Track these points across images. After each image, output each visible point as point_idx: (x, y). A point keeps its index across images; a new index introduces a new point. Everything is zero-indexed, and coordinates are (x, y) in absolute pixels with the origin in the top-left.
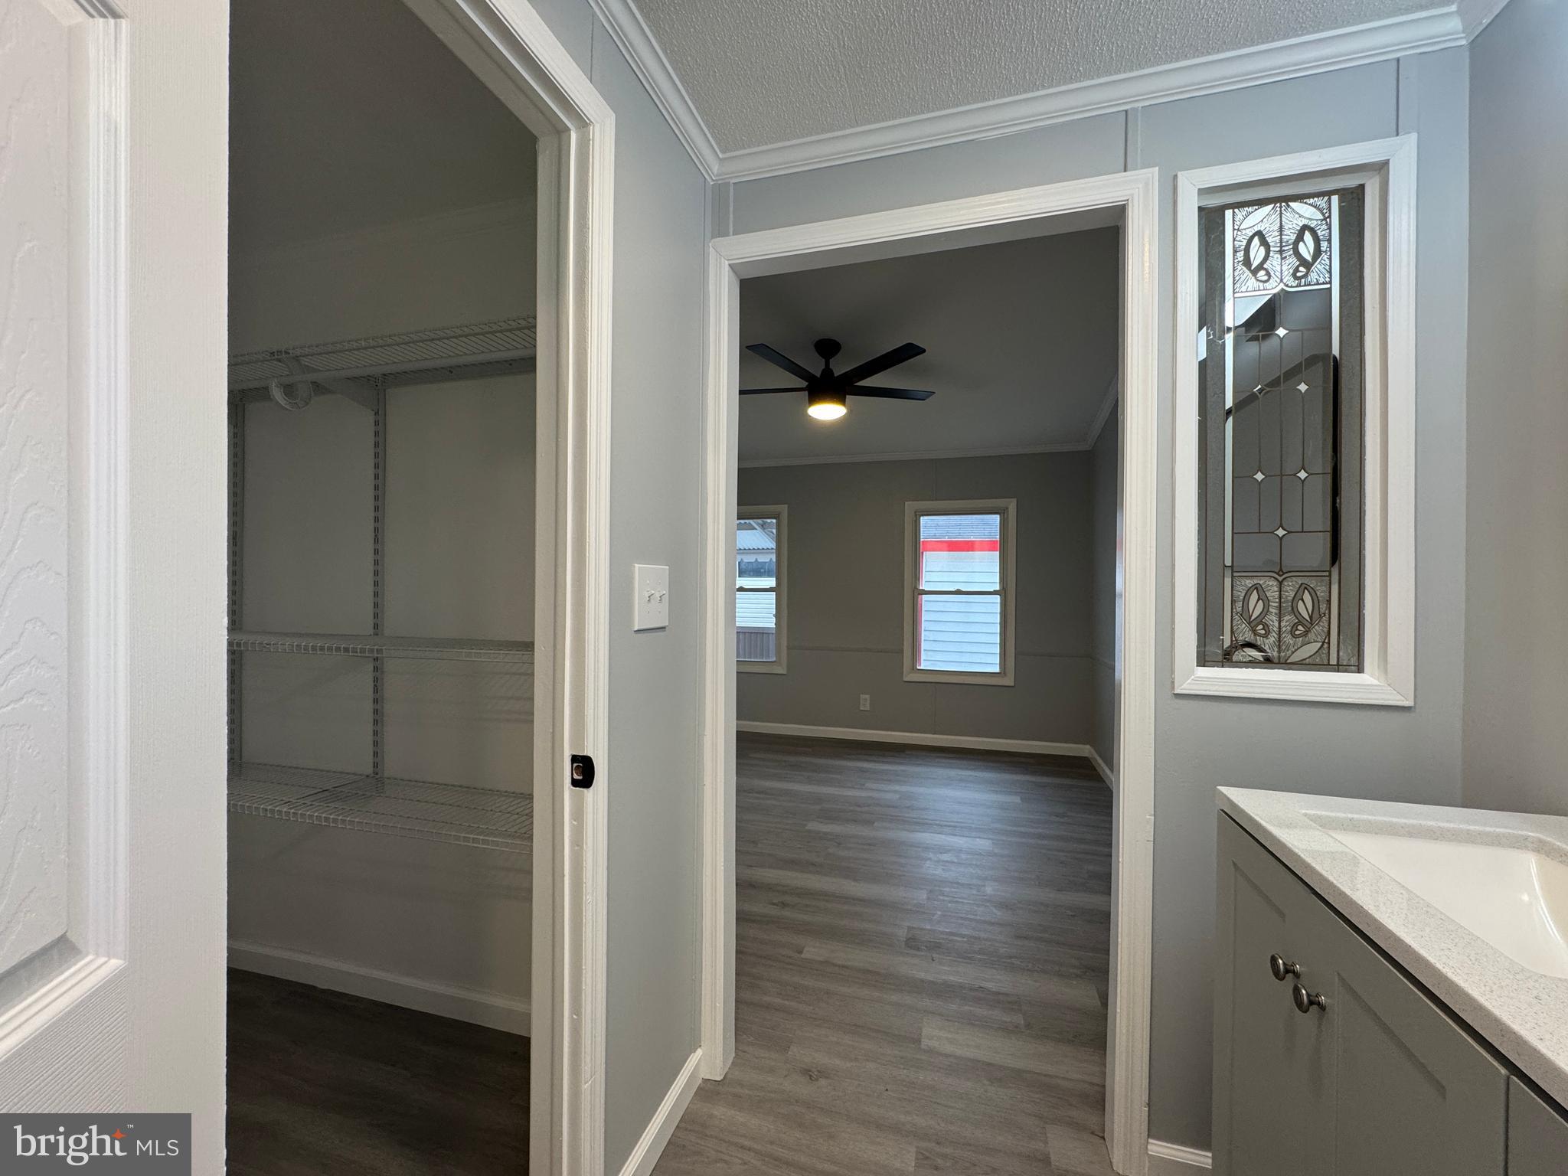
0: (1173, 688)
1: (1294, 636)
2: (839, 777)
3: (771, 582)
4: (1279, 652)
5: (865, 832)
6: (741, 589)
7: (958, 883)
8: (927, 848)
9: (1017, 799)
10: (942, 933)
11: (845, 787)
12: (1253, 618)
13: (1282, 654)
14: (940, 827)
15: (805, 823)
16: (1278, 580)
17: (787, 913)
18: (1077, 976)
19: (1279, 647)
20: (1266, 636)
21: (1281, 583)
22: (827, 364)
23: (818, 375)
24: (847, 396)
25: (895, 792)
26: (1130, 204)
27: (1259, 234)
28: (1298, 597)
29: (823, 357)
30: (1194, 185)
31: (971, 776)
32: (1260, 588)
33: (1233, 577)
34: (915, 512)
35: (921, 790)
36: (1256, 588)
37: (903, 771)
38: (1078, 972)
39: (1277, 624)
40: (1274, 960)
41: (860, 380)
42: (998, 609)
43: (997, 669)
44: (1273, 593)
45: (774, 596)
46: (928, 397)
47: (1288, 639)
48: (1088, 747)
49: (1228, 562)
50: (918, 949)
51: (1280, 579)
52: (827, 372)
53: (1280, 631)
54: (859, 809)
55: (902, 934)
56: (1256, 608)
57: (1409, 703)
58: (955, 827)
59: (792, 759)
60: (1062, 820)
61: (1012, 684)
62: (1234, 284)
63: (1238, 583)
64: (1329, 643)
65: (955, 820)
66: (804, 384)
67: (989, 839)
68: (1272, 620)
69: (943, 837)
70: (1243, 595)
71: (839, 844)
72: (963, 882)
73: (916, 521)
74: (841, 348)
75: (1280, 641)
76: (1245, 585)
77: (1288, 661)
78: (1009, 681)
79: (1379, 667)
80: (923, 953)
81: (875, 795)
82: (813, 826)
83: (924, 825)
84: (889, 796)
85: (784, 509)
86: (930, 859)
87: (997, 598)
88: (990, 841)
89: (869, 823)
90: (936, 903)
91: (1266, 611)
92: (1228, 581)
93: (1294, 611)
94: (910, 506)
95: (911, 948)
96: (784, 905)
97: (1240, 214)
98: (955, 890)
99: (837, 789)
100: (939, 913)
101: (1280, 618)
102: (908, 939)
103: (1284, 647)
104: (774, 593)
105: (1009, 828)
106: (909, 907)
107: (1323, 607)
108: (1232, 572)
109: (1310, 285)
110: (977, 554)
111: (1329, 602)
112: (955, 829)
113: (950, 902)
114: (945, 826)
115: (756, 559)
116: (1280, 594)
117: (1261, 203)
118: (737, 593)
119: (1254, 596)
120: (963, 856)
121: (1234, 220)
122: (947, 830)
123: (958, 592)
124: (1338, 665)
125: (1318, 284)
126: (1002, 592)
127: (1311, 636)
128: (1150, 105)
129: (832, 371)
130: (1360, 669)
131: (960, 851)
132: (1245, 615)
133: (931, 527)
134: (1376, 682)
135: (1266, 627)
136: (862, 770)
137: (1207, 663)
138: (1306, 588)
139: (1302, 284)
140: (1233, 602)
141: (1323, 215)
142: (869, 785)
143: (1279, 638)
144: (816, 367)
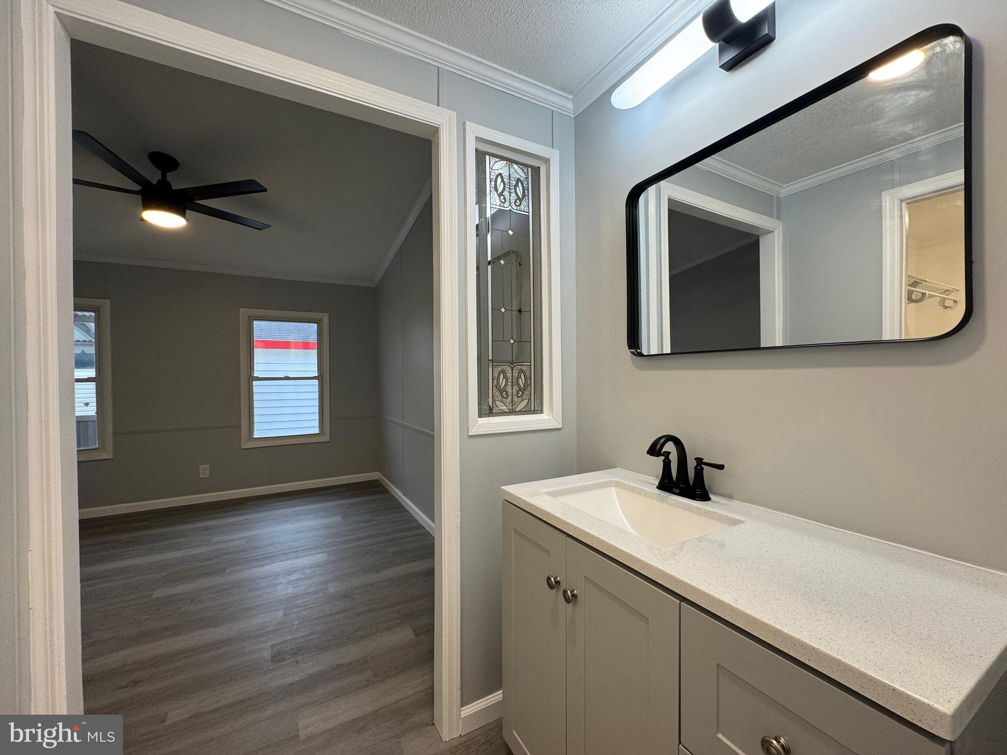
0: (468, 432)
1: (518, 397)
2: (183, 540)
3: (91, 373)
4: (512, 406)
5: (220, 580)
6: (78, 380)
7: (307, 593)
8: (277, 575)
9: (338, 518)
10: (302, 637)
11: (190, 548)
12: (502, 388)
13: (514, 407)
14: (285, 555)
15: (151, 593)
16: (511, 367)
17: (140, 689)
18: (399, 624)
19: (512, 403)
20: (506, 398)
21: (512, 368)
22: (164, 176)
23: (155, 182)
24: (187, 211)
25: (242, 538)
26: (441, 127)
27: (500, 174)
28: (519, 377)
29: (158, 168)
30: (474, 133)
31: (302, 510)
32: (504, 372)
33: (492, 365)
34: (249, 317)
35: (266, 530)
36: (503, 372)
37: (247, 519)
38: (398, 621)
39: (511, 391)
40: (549, 579)
41: (200, 200)
42: (316, 389)
43: (317, 431)
44: (509, 375)
45: (95, 386)
46: (265, 228)
47: (515, 399)
48: (378, 473)
49: (490, 358)
50: (284, 660)
51: (512, 366)
52: (164, 183)
53: (512, 395)
54: (209, 562)
55: (267, 654)
56: (502, 382)
57: (560, 426)
58: (298, 551)
59: (125, 537)
60: (370, 524)
61: (328, 440)
62: (491, 199)
63: (495, 369)
64: (531, 400)
65: (297, 546)
66: (138, 188)
67: (325, 552)
68: (509, 388)
69: (289, 562)
70: (497, 375)
71: (192, 600)
72: (311, 591)
73: (250, 324)
74: (179, 166)
75: (512, 400)
76: (498, 370)
77: (516, 410)
78: (326, 438)
79: (549, 410)
80: (288, 661)
81: (223, 546)
82: (161, 592)
83: (271, 558)
84: (237, 543)
85: (106, 304)
86: (281, 583)
87: (316, 382)
88: (326, 554)
89: (221, 571)
90: (293, 615)
91: (506, 384)
92: (490, 369)
93: (518, 384)
94: (244, 312)
95: (277, 662)
96: (136, 683)
97: (493, 160)
98: (306, 599)
99: (184, 551)
100: (296, 622)
101: (512, 387)
102: (273, 657)
103: (514, 403)
104: (94, 383)
105: (340, 539)
106: (270, 628)
107: (529, 380)
108: (492, 363)
109: (521, 211)
110: (292, 351)
111: (531, 378)
112: (296, 552)
113: (303, 610)
114: (289, 553)
115: (83, 351)
116: (512, 375)
117: (502, 158)
118: (76, 383)
119: (502, 376)
120: (308, 571)
121: (490, 163)
122: (291, 556)
123: (287, 378)
124: (534, 410)
125: (524, 212)
126: (320, 378)
127: (524, 396)
128: (451, 71)
129: (169, 184)
130: (542, 412)
131: (304, 568)
132: (497, 386)
133: (262, 329)
134: (548, 418)
135: (507, 392)
136: (206, 529)
137: (482, 416)
138: (522, 371)
139: (518, 209)
140: (493, 379)
141: (526, 176)
142: (216, 539)
143: (512, 398)
144: (153, 175)
